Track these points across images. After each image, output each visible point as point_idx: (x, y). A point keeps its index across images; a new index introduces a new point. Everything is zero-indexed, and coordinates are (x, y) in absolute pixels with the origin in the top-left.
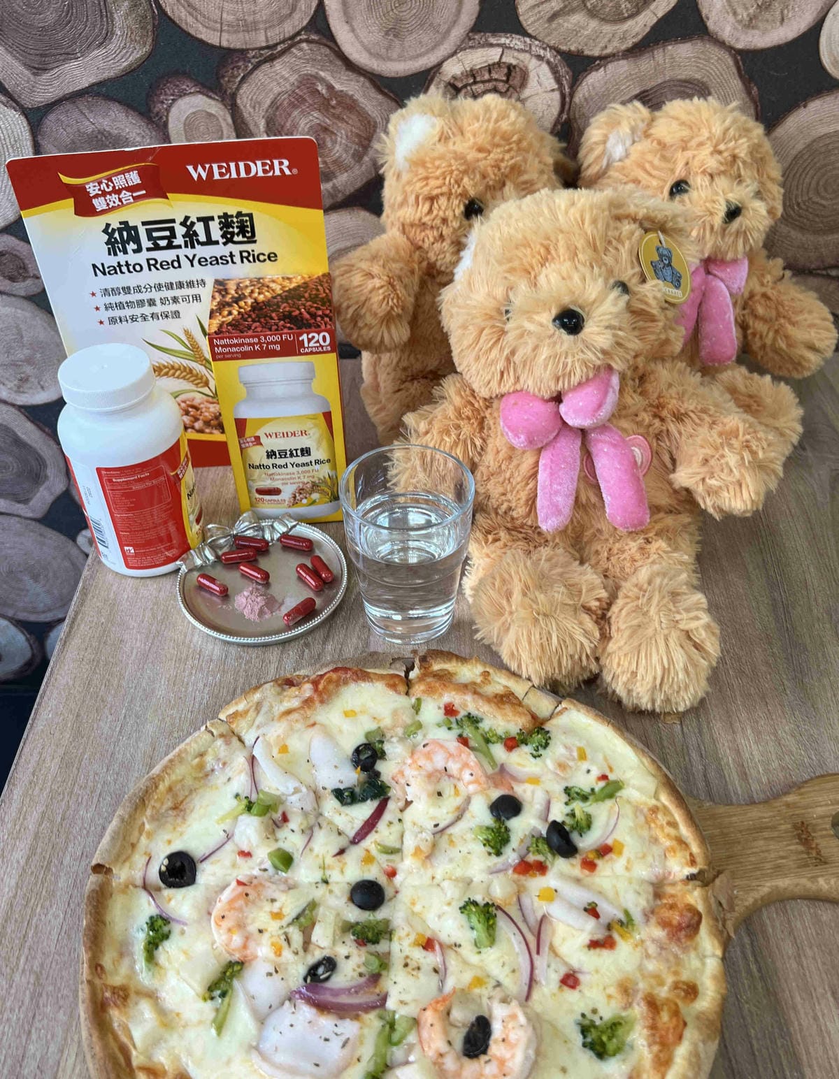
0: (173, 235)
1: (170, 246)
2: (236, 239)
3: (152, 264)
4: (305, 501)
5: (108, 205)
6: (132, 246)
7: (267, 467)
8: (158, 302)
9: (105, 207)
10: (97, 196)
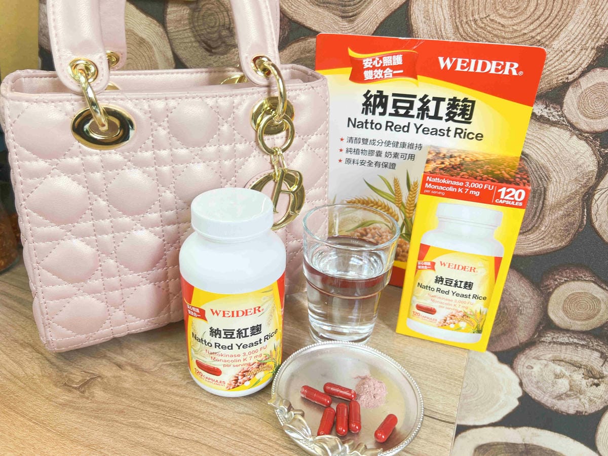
0: (411, 107)
1: (406, 115)
2: (456, 118)
3: (389, 126)
4: (452, 326)
5: (374, 76)
6: (380, 110)
7: (433, 289)
8: (383, 155)
9: (371, 78)
10: (368, 69)
